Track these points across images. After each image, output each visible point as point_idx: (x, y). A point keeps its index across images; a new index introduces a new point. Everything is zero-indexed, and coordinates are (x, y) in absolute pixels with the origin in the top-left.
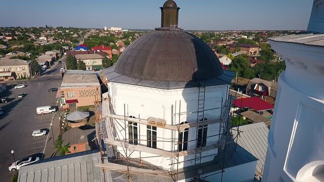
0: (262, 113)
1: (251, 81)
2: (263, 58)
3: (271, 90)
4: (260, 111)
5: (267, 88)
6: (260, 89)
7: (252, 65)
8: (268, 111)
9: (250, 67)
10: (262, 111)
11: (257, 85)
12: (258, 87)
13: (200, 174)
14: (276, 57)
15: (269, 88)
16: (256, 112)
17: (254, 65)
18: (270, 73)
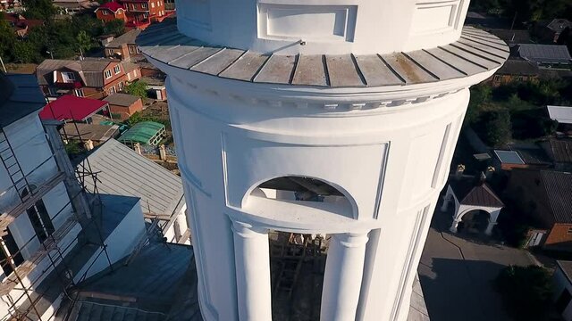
0: (90, 120)
1: (41, 67)
2: (35, 13)
3: (85, 74)
4: (86, 119)
5: (77, 74)
6: (65, 79)
7: (22, 33)
8: (98, 113)
9: (20, 38)
10: (89, 116)
11: (55, 73)
12: (59, 77)
13: (72, 278)
14: (58, 8)
15: (81, 73)
16: (81, 122)
17: (25, 31)
18: (65, 43)
